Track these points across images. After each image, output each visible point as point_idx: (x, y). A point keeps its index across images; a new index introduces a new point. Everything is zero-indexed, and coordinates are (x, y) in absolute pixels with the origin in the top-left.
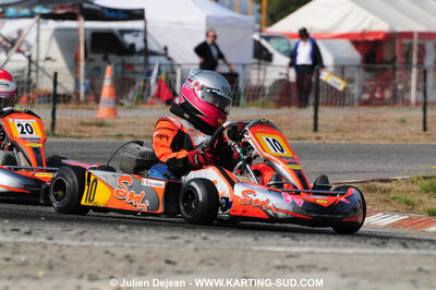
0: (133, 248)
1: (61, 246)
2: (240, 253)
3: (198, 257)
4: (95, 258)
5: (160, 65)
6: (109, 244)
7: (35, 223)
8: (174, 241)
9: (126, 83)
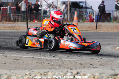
0: (82, 61)
1: (63, 60)
2: (111, 62)
3: (99, 63)
4: (72, 64)
5: (90, 11)
6: (75, 60)
7: (56, 54)
8: (93, 59)
9: (81, 16)
